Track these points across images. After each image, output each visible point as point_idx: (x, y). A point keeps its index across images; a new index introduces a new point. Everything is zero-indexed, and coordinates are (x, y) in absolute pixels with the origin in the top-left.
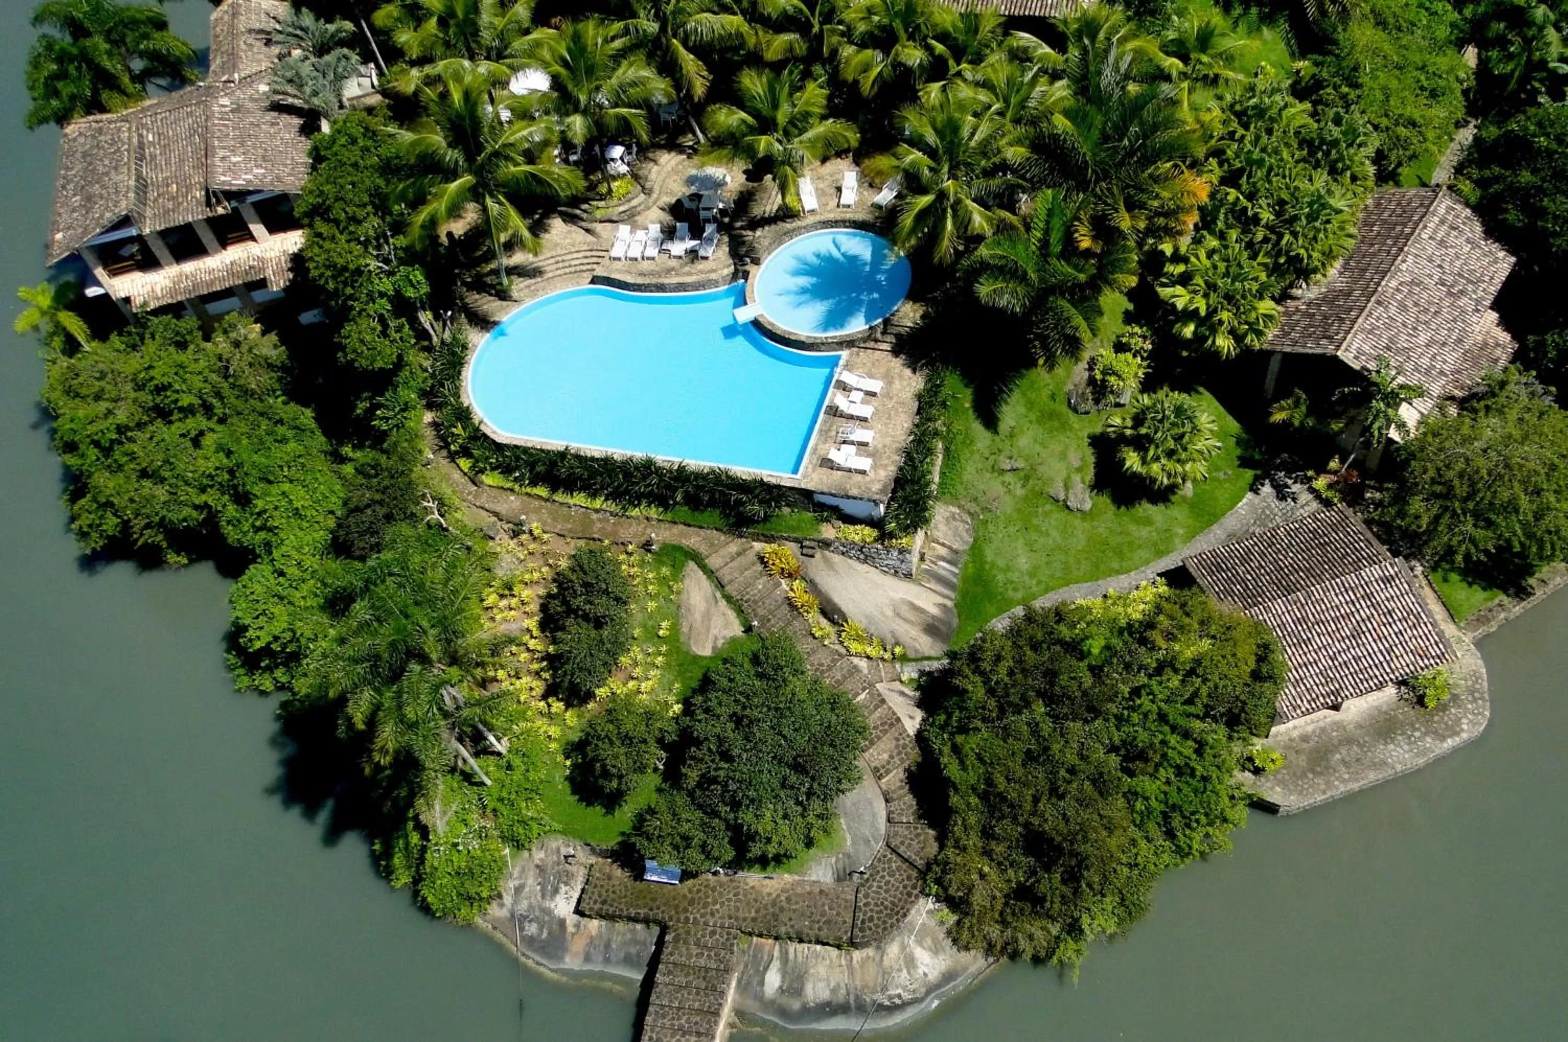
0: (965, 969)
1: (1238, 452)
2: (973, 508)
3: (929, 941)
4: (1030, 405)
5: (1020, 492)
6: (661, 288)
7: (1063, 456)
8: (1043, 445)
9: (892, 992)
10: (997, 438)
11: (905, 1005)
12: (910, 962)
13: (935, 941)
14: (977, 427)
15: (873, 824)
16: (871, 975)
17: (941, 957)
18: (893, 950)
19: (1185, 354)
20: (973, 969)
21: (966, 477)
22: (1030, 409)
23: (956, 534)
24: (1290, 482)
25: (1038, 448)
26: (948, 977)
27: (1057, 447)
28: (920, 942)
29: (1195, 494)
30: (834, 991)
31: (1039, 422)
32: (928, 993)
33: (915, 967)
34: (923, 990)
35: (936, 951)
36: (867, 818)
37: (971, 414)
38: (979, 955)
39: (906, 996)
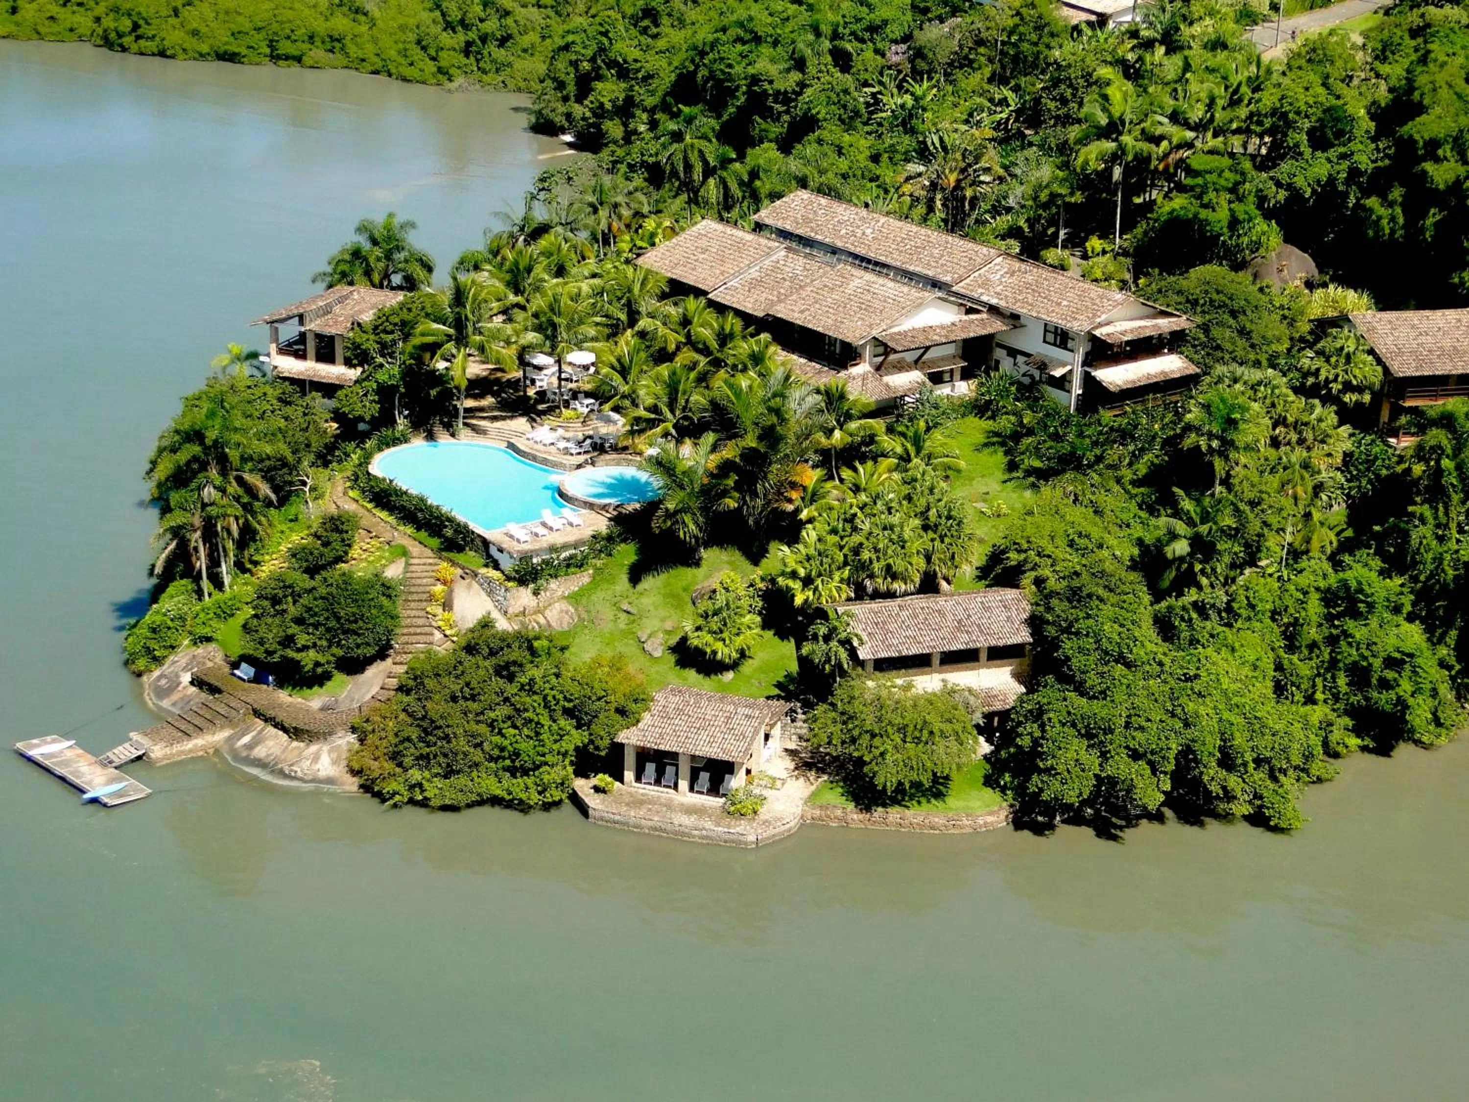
0: (342, 784)
1: (781, 680)
2: (584, 615)
3: (334, 755)
4: (667, 585)
5: (622, 626)
6: (534, 458)
7: (663, 620)
8: (656, 608)
9: (294, 768)
10: (632, 590)
11: (295, 778)
12: (316, 758)
13: (339, 757)
14: (624, 578)
15: (364, 694)
16: (291, 757)
17: (335, 767)
18: (314, 748)
19: (800, 618)
20: (347, 788)
21: (594, 598)
22: (665, 587)
23: (560, 620)
24: (799, 711)
25: (651, 608)
26: (330, 781)
27: (663, 613)
28: (329, 752)
29: (729, 683)
30: (268, 756)
31: (665, 596)
32: (312, 781)
33: (316, 762)
34: (311, 777)
35: (334, 762)
36: (363, 691)
37: (625, 570)
38: (356, 784)
39: (299, 774)
